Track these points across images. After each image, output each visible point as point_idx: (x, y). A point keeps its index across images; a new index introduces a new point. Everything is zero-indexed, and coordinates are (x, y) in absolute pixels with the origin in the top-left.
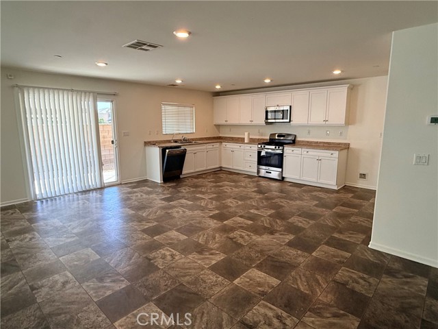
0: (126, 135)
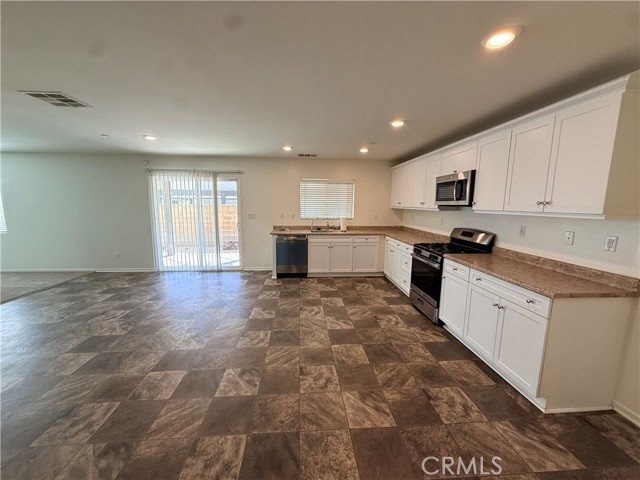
0: (252, 217)
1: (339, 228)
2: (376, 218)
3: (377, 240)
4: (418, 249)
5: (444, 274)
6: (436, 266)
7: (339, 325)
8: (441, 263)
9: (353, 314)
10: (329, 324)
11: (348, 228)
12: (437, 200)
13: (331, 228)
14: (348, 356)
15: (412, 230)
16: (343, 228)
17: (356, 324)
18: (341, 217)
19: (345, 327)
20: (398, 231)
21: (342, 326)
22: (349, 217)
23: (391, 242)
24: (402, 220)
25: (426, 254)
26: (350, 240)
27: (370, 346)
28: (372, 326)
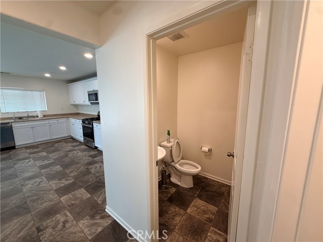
1: (37, 116)
2: (62, 109)
3: (64, 121)
4: (84, 121)
5: (94, 129)
6: (91, 126)
7: (63, 183)
8: (92, 125)
9: (72, 172)
10: (53, 186)
11: (44, 116)
12: (89, 100)
13: (31, 117)
14: (76, 199)
15: (83, 114)
16: (40, 116)
17: (75, 178)
18: (38, 110)
19: (67, 182)
20: (76, 115)
21: (65, 182)
22: (44, 110)
23: (72, 120)
24: (78, 110)
25: (87, 122)
26: (46, 122)
27: (88, 186)
28: (86, 175)
